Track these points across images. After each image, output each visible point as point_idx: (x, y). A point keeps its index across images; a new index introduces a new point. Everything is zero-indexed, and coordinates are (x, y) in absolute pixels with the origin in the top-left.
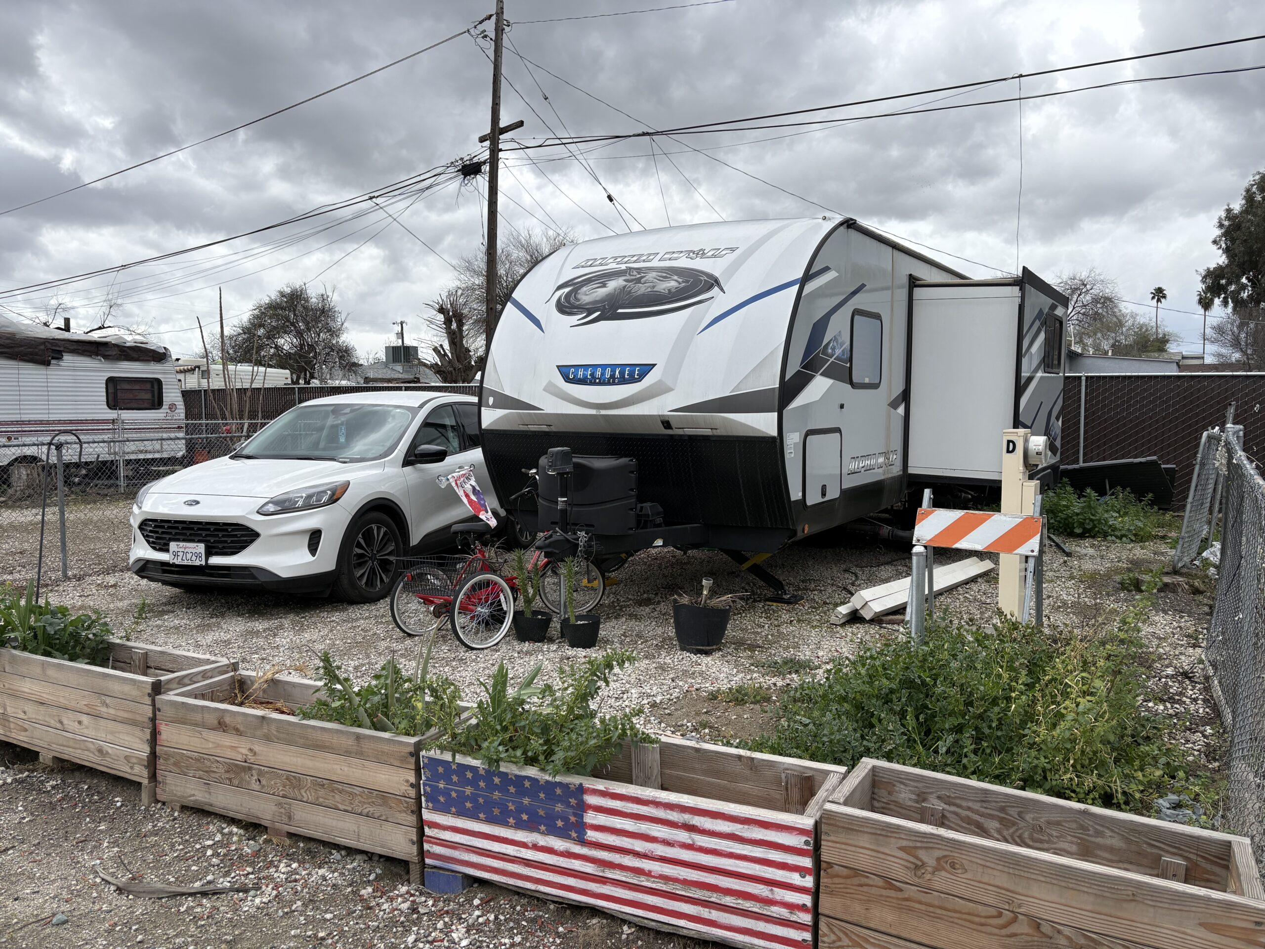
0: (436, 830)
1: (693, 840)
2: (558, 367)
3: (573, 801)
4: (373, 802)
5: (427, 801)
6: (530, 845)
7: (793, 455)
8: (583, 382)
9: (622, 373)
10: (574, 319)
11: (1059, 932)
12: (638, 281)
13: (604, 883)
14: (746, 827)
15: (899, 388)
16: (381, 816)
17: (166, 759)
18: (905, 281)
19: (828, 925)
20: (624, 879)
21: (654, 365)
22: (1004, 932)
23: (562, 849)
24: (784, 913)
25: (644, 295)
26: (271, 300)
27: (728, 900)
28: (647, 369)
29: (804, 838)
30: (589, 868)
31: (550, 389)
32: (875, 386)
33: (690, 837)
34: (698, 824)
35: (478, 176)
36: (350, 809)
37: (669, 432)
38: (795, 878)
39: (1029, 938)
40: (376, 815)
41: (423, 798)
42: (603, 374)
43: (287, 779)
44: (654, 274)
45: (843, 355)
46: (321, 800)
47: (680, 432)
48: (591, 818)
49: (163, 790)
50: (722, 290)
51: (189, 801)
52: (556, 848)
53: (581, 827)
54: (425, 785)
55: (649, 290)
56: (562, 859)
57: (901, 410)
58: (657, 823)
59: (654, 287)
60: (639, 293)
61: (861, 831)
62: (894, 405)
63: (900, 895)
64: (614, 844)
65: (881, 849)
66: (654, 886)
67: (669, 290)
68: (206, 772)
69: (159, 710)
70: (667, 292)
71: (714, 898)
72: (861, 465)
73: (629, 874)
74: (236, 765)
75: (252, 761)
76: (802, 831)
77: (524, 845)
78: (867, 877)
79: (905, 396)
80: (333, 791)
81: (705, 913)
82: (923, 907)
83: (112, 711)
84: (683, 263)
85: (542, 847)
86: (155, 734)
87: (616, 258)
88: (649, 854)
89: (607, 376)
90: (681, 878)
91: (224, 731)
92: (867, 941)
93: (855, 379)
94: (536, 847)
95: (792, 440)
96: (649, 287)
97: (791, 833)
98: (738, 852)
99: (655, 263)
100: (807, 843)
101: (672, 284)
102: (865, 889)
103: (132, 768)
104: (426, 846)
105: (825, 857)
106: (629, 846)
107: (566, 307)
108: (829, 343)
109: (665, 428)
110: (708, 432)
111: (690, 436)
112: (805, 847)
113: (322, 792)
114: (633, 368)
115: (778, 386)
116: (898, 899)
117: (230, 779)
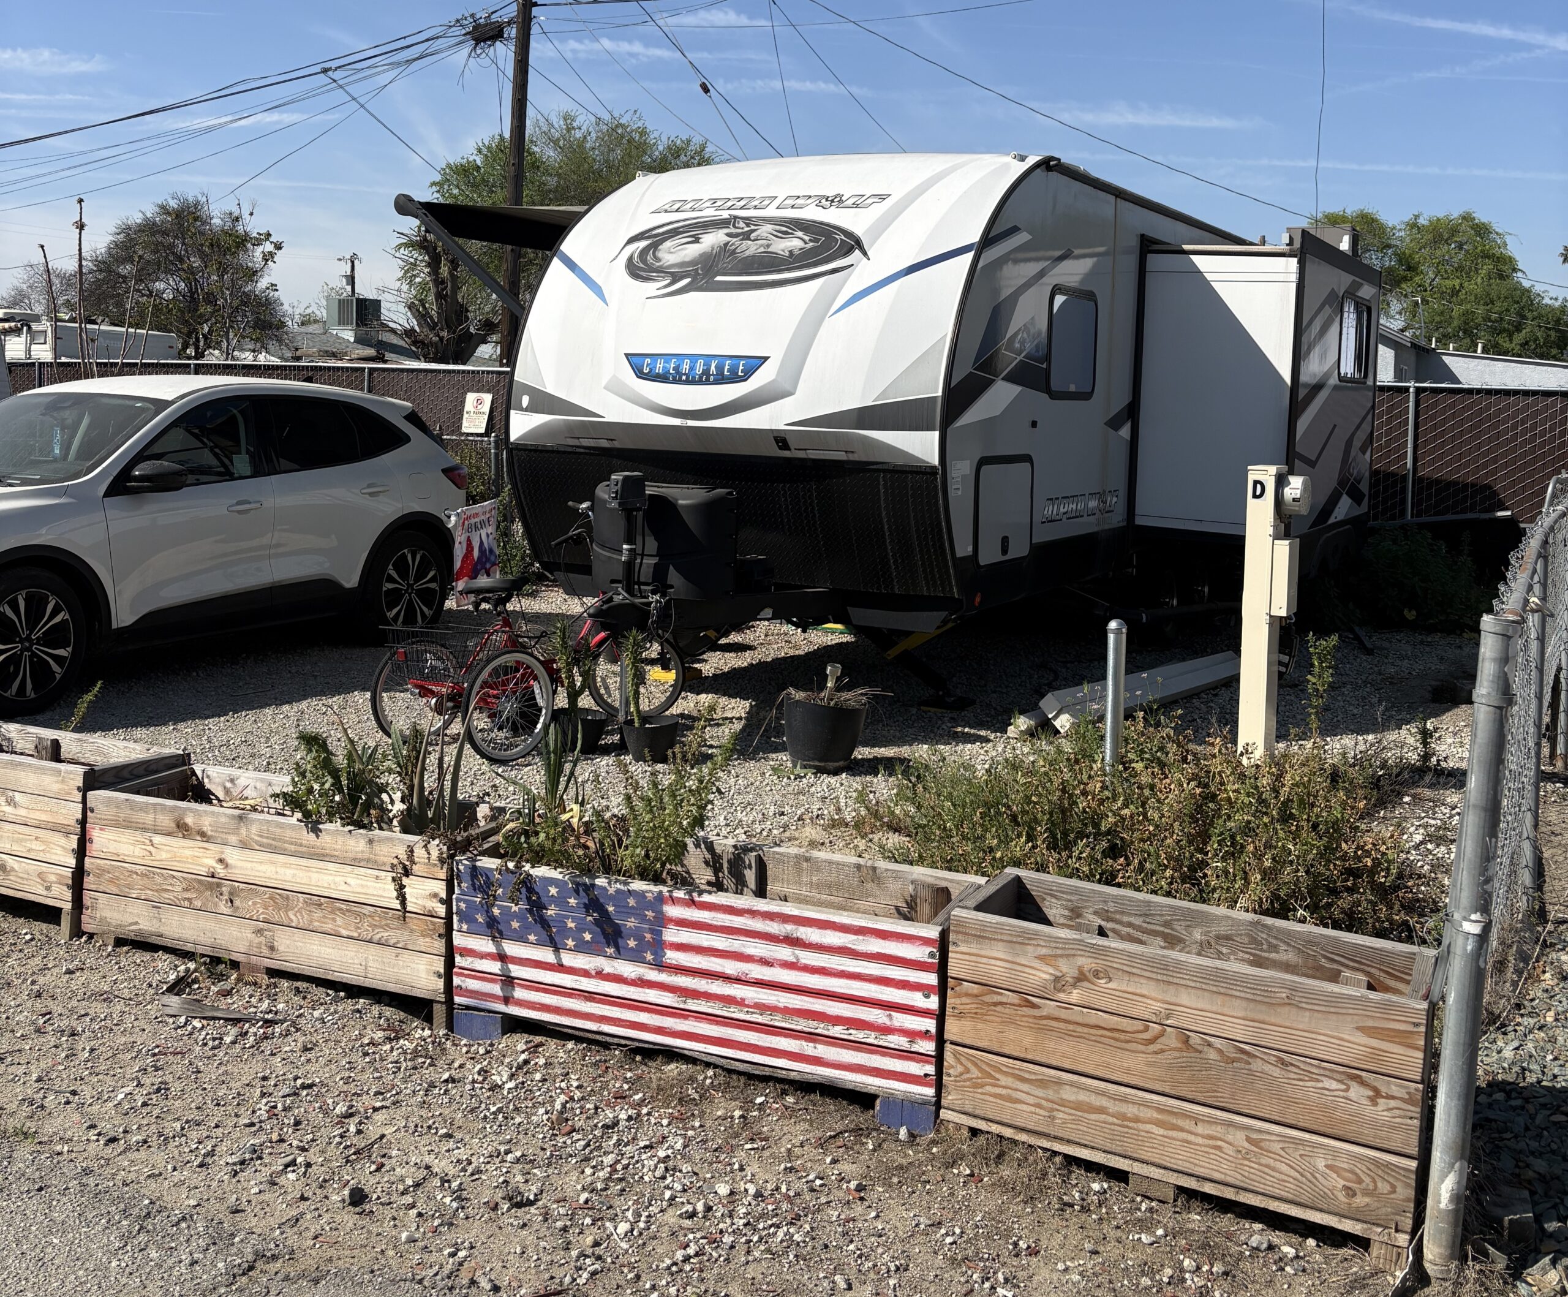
0: (470, 959)
1: (797, 957)
2: (627, 355)
3: (650, 914)
4: (387, 925)
5: (460, 921)
6: (593, 973)
7: (960, 493)
8: (662, 378)
9: (721, 368)
10: (652, 288)
11: (1210, 1045)
12: (746, 236)
13: (686, 1017)
14: (861, 938)
15: (1121, 400)
16: (398, 942)
17: (98, 876)
18: (1135, 243)
19: (955, 1054)
20: (710, 1011)
21: (766, 358)
22: (1152, 1048)
23: (633, 976)
24: (901, 1042)
25: (754, 256)
26: (146, 219)
27: (837, 1031)
28: (756, 363)
29: (929, 949)
30: (667, 999)
31: (616, 388)
32: (1087, 396)
33: (794, 954)
34: (803, 937)
35: (498, 43)
36: (355, 935)
37: (786, 454)
38: (917, 999)
39: (1177, 1054)
40: (392, 942)
41: (455, 917)
42: (692, 368)
43: (270, 898)
44: (770, 228)
45: (1037, 351)
46: (316, 924)
47: (801, 455)
48: (671, 935)
49: (91, 917)
50: (865, 254)
51: (130, 932)
52: (625, 975)
53: (659, 946)
54: (458, 900)
55: (762, 249)
56: (632, 989)
57: (1125, 432)
58: (754, 938)
59: (768, 246)
60: (748, 253)
61: (995, 939)
62: (1114, 424)
63: (1036, 1012)
64: (699, 966)
65: (1018, 960)
66: (748, 1017)
67: (790, 252)
68: (156, 891)
69: (92, 811)
70: (787, 254)
71: (821, 1028)
72: (1062, 510)
73: (718, 1004)
74: (200, 882)
75: (221, 875)
76: (926, 941)
77: (585, 973)
78: (1001, 994)
79: (1132, 412)
80: (332, 912)
81: (809, 1049)
82: (1062, 1025)
83: (22, 812)
84: (812, 213)
85: (608, 974)
86: (83, 841)
87: (715, 201)
88: (743, 978)
89: (699, 370)
90: (781, 1005)
91: (184, 837)
92: (1000, 1071)
93: (1055, 385)
94: (600, 975)
95: (961, 470)
96: (762, 245)
97: (913, 943)
98: (851, 969)
99: (771, 212)
100: (932, 955)
101: (795, 243)
102: (999, 1008)
103: (48, 888)
104: (456, 981)
105: (951, 972)
106: (718, 969)
107: (639, 269)
108: (1016, 334)
109: (780, 448)
110: (841, 456)
111: (814, 461)
112: (930, 960)
113: (318, 914)
114: (735, 361)
115: (940, 393)
116: (1035, 1017)
117: (190, 900)
